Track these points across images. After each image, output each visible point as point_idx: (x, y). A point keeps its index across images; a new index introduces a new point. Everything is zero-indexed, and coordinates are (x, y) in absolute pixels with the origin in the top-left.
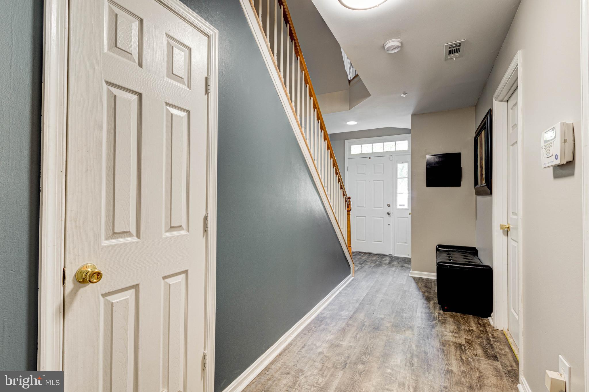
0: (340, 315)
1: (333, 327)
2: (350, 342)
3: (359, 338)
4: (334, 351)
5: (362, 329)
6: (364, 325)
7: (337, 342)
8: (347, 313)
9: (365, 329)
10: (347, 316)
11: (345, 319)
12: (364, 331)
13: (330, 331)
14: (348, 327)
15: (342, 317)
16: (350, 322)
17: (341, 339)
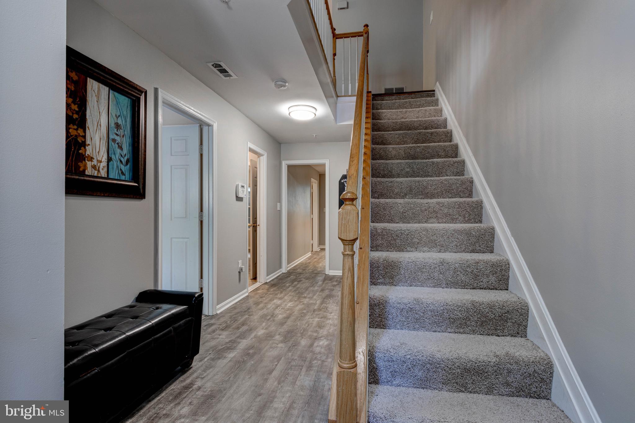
0: (328, 340)
1: (331, 329)
2: (313, 321)
3: (306, 324)
4: (323, 315)
5: (304, 330)
6: (302, 333)
7: (322, 320)
8: (321, 343)
9: (301, 330)
10: (320, 339)
11: (322, 337)
12: (301, 329)
13: (331, 325)
14: (317, 330)
15: (325, 338)
16: (315, 334)
17: (320, 321)
